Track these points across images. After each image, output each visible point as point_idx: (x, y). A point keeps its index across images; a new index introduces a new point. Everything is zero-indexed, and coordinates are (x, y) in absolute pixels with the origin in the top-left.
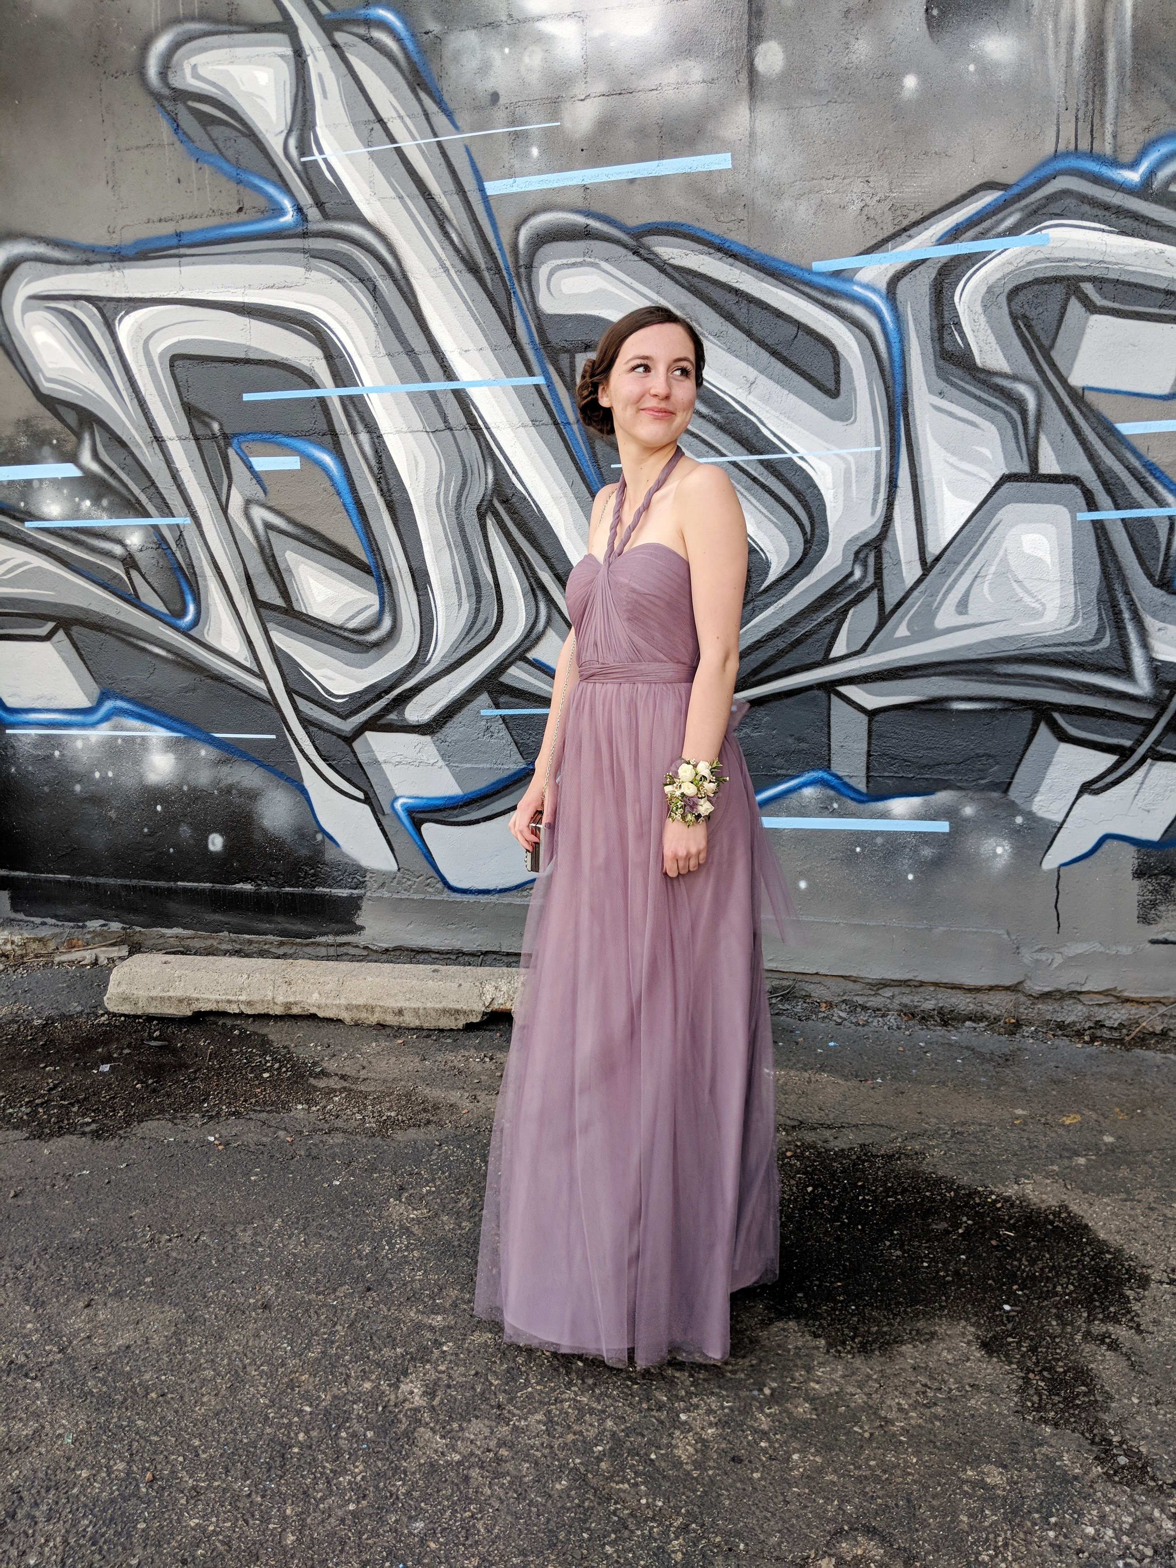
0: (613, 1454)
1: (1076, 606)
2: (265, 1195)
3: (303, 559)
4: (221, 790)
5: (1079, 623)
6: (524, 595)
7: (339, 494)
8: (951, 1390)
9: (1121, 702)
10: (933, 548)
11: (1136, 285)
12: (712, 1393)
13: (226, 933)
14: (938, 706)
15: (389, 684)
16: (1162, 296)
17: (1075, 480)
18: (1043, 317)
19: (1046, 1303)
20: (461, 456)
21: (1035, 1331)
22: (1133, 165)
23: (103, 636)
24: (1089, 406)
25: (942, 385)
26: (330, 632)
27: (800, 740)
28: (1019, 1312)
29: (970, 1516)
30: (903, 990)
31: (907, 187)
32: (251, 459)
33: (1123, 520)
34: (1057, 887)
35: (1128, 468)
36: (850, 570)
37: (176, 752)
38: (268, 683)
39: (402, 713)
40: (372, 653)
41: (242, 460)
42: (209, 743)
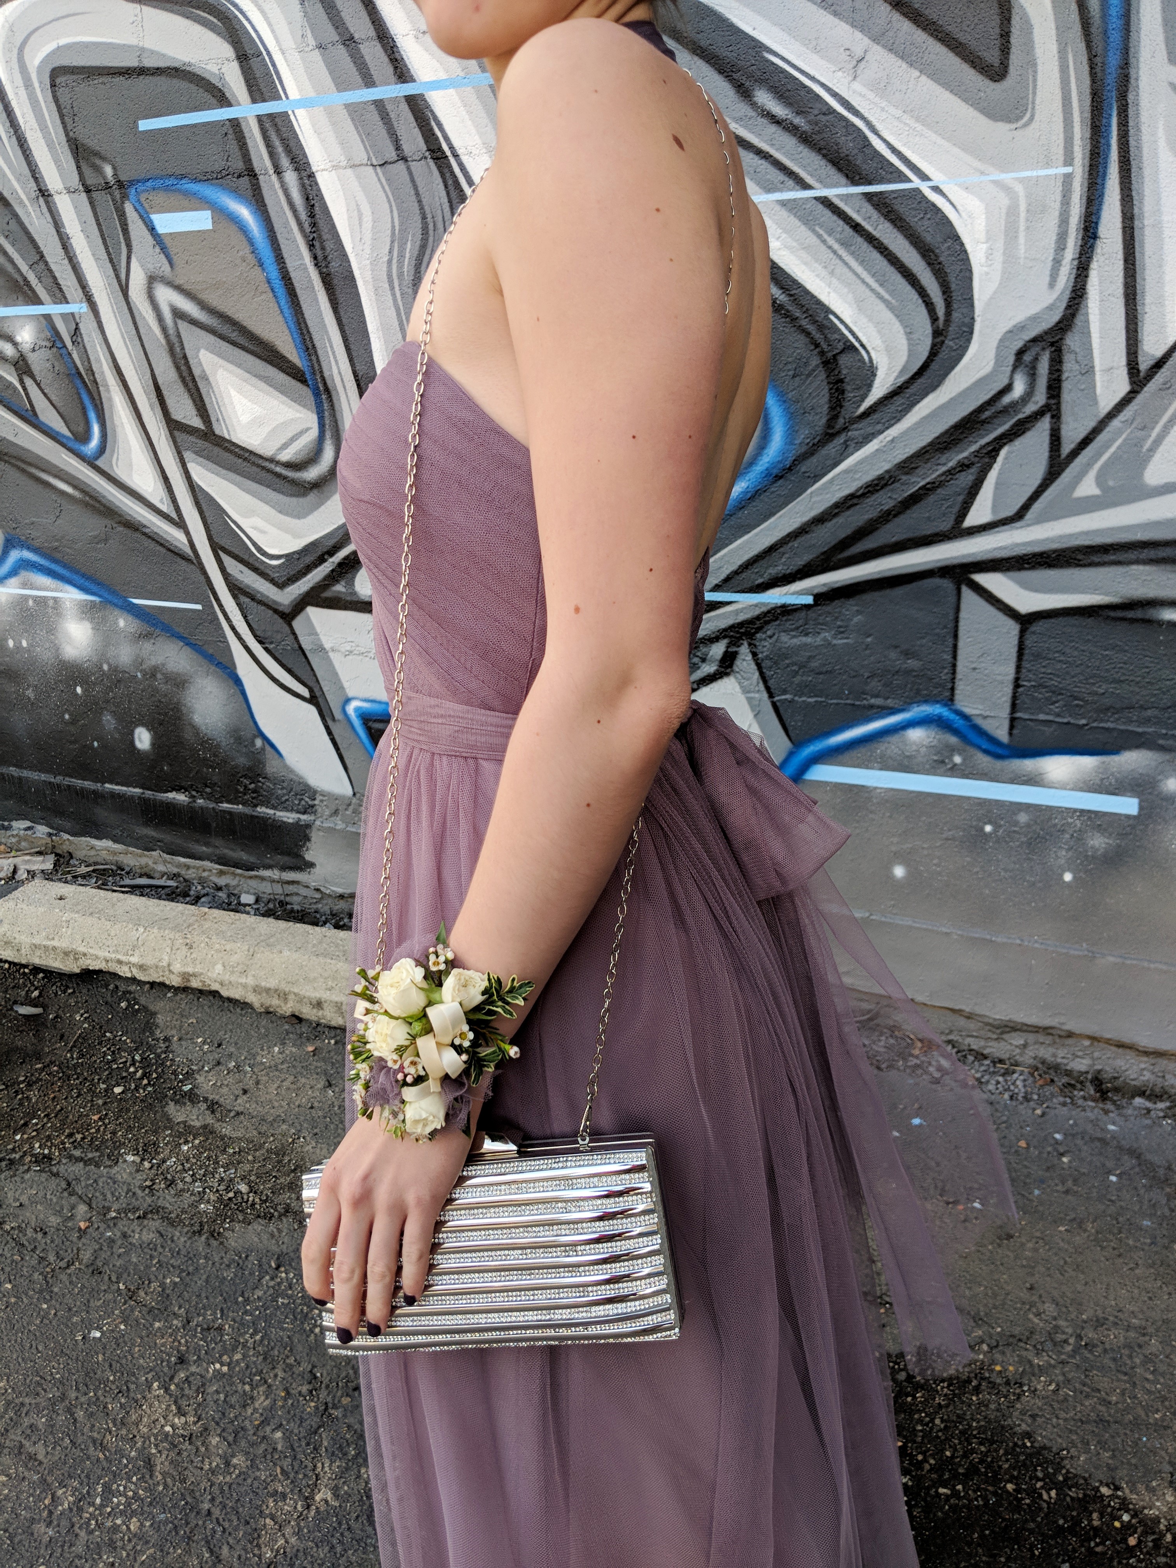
3: (224, 363)
4: (144, 673)
7: (261, 265)
10: (1153, 347)
14: (1136, 614)
15: (331, 542)
20: (420, 202)
26: (258, 466)
27: (907, 654)
30: (1041, 1038)
32: (152, 216)
36: (1006, 381)
37: (92, 620)
38: (187, 533)
39: (351, 583)
40: (312, 497)
41: (141, 217)
42: (129, 611)
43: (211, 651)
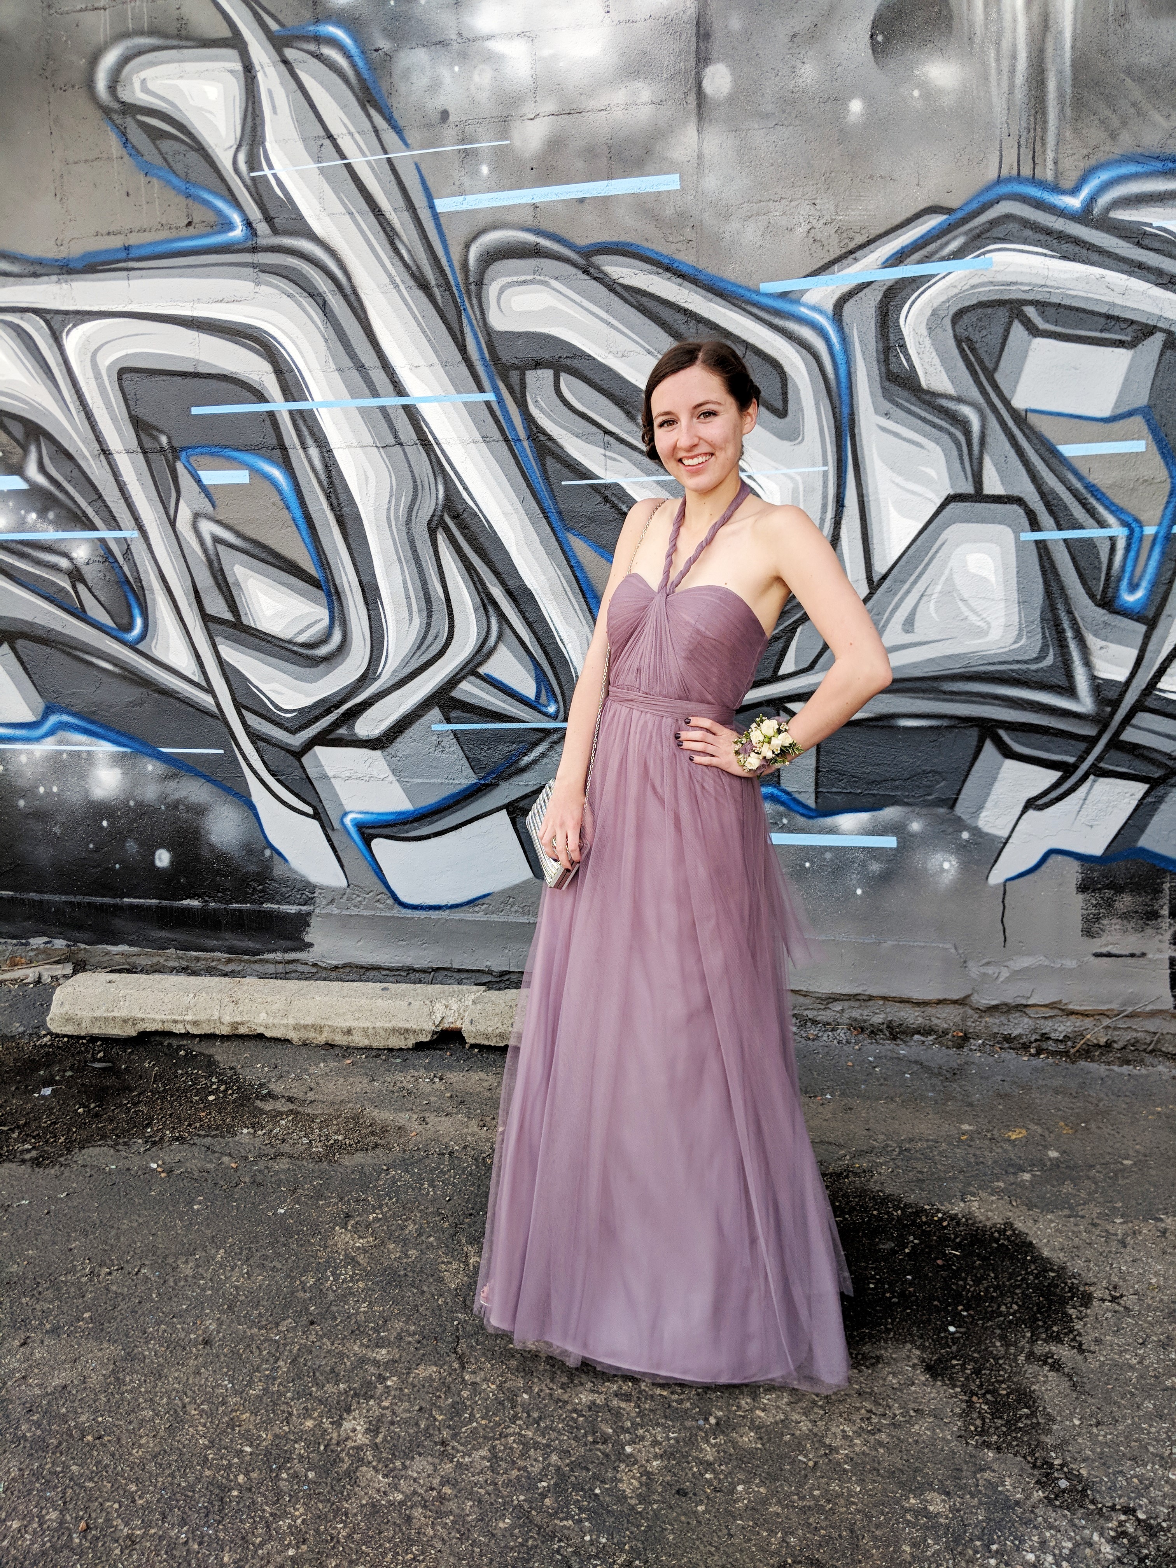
0: (558, 1489)
1: (1020, 624)
2: (208, 1225)
3: (252, 573)
4: (168, 806)
5: (1022, 642)
6: (475, 610)
7: (288, 508)
8: (895, 1415)
9: (1065, 720)
10: (880, 567)
11: (1077, 309)
12: (658, 1424)
13: (173, 950)
14: (885, 723)
15: (338, 699)
16: (1102, 321)
17: (1018, 501)
18: (987, 339)
19: (990, 1323)
20: (412, 472)
21: (979, 1352)
22: (1074, 191)
23: (48, 650)
24: (1031, 428)
25: (888, 406)
26: (279, 646)
28: (964, 1333)
29: (914, 1545)
30: (853, 1004)
31: (853, 210)
32: (199, 473)
33: (1065, 540)
34: (1003, 902)
35: (1069, 489)
37: (122, 767)
38: (215, 697)
39: (352, 727)
40: (322, 667)
41: (190, 472)
42: (157, 758)
43: (229, 785)
